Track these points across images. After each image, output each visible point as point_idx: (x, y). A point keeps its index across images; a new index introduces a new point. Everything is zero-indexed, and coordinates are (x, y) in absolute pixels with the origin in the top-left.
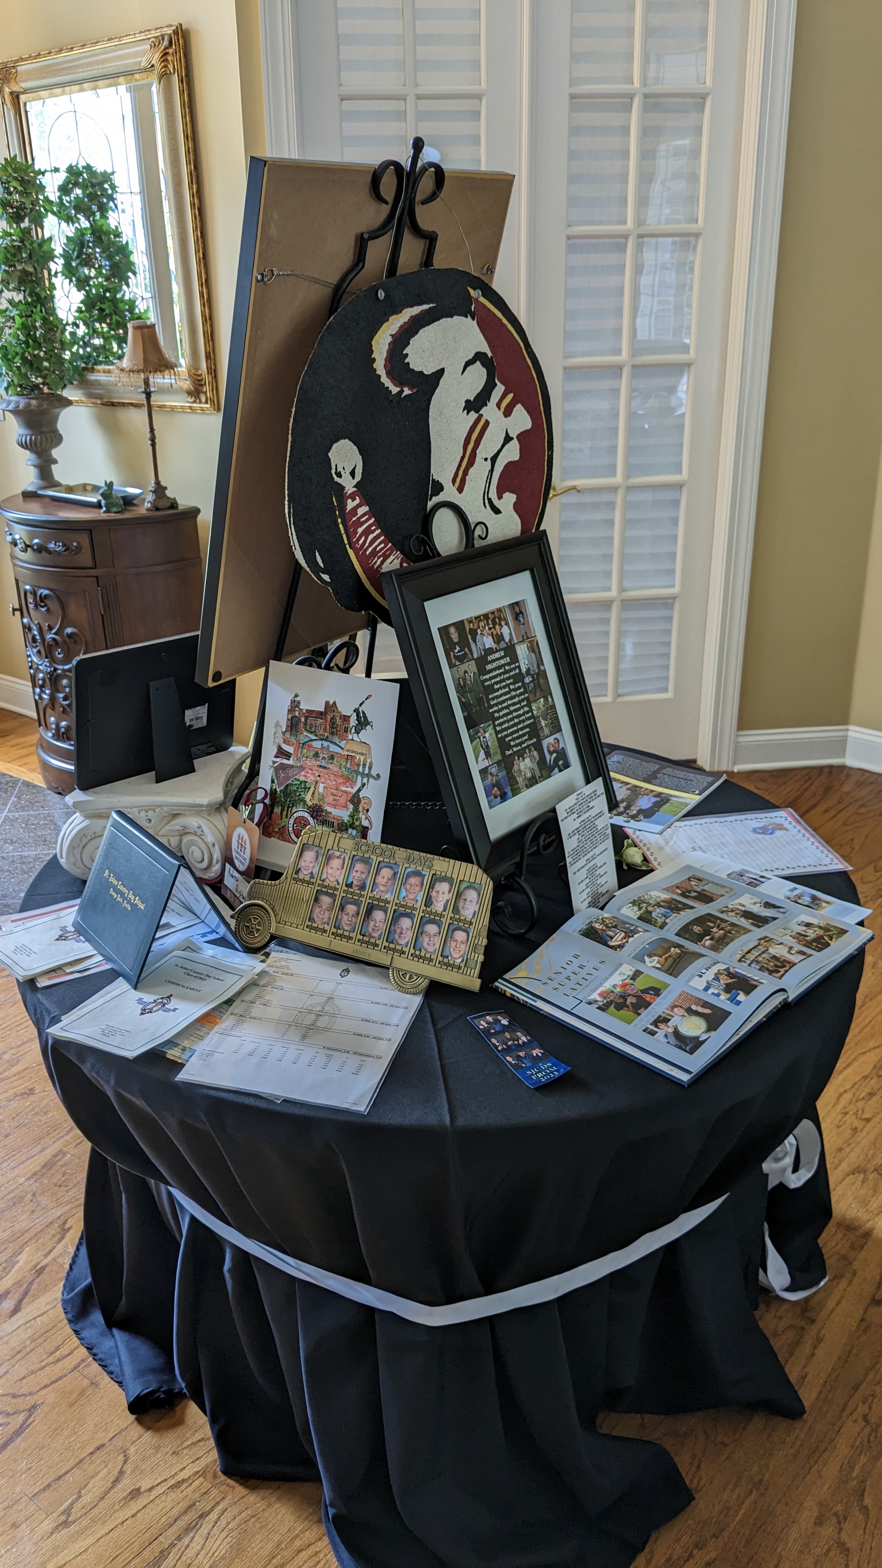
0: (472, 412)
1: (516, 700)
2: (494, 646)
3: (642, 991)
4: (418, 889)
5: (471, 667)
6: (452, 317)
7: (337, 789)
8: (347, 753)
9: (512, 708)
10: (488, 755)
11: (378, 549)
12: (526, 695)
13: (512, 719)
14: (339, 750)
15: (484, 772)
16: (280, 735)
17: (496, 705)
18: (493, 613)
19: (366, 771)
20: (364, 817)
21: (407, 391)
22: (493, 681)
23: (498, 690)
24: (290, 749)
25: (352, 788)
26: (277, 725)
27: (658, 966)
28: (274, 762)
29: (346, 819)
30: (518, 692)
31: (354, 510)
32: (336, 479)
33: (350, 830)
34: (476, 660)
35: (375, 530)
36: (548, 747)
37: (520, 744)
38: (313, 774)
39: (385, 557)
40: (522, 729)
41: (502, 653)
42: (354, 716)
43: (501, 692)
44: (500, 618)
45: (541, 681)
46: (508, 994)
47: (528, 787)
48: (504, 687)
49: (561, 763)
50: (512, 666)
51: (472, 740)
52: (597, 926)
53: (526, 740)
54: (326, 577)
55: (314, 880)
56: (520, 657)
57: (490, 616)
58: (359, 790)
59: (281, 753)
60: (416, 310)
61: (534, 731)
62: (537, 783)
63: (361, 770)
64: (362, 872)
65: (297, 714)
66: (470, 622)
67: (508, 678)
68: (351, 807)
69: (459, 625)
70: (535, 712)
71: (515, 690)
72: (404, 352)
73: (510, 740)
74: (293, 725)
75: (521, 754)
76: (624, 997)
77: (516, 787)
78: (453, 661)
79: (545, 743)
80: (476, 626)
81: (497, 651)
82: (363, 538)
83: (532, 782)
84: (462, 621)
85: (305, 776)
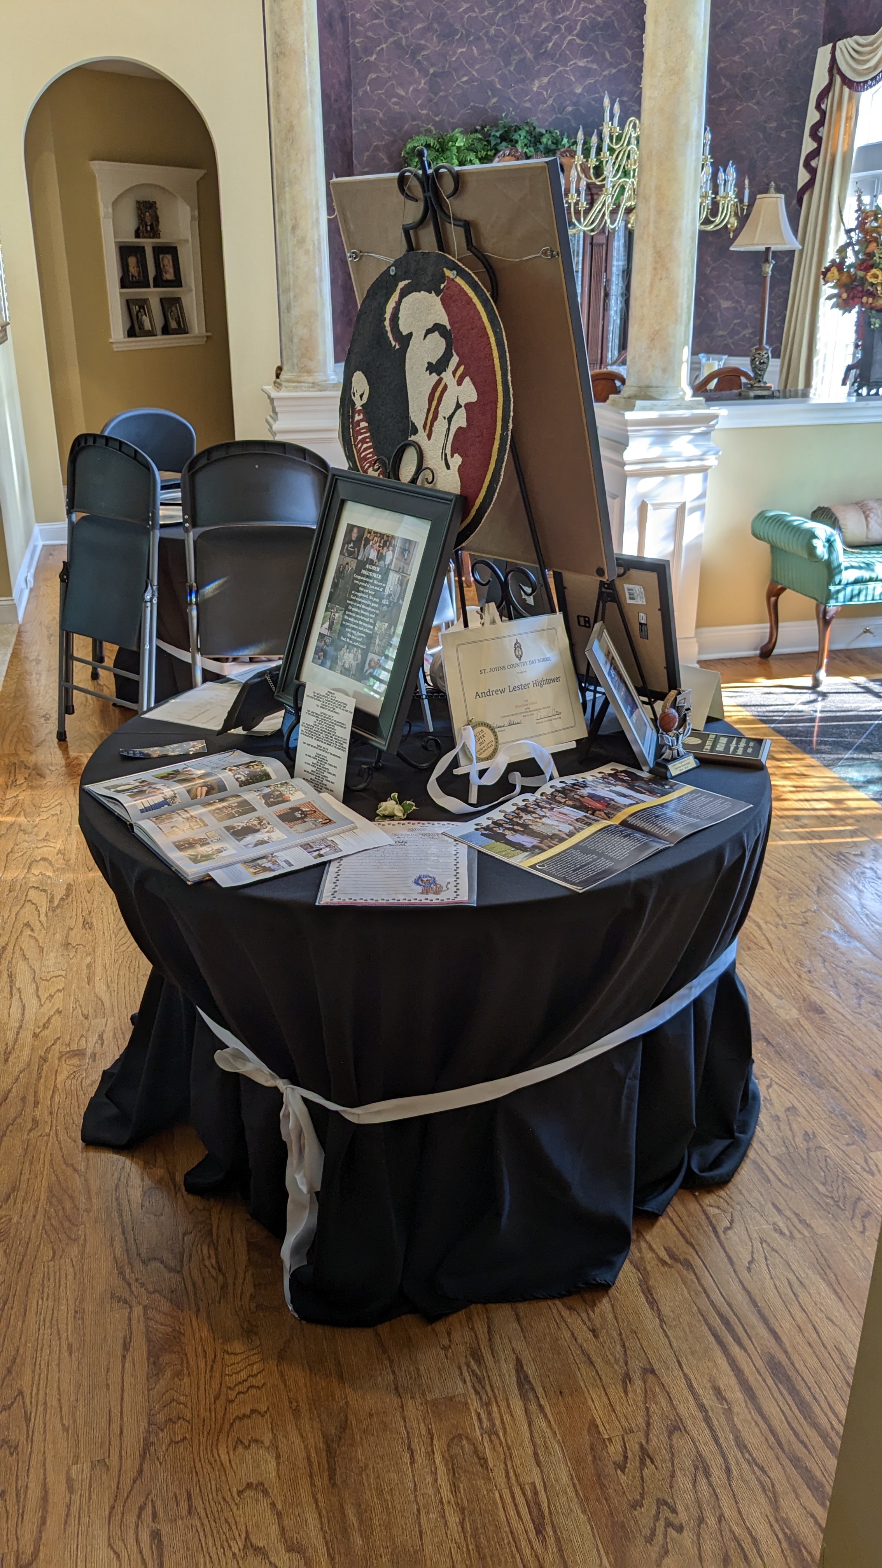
0: (434, 374)
1: (369, 609)
2: (375, 560)
6: (420, 291)
9: (362, 612)
10: (330, 628)
11: (368, 456)
12: (377, 612)
15: (322, 636)
17: (354, 601)
18: (388, 536)
21: (399, 346)
22: (361, 583)
23: (361, 592)
31: (359, 422)
32: (353, 397)
34: (357, 560)
35: (368, 442)
37: (354, 641)
39: (371, 464)
40: (360, 631)
41: (378, 570)
43: (362, 595)
44: (390, 543)
45: (394, 611)
48: (366, 594)
53: (358, 642)
57: (385, 537)
60: (403, 284)
62: (349, 676)
66: (369, 532)
67: (372, 590)
69: (361, 530)
72: (399, 316)
73: (349, 632)
75: (350, 648)
77: (335, 665)
78: (345, 551)
79: (370, 656)
80: (371, 538)
81: (375, 565)
82: (360, 445)
84: (365, 529)
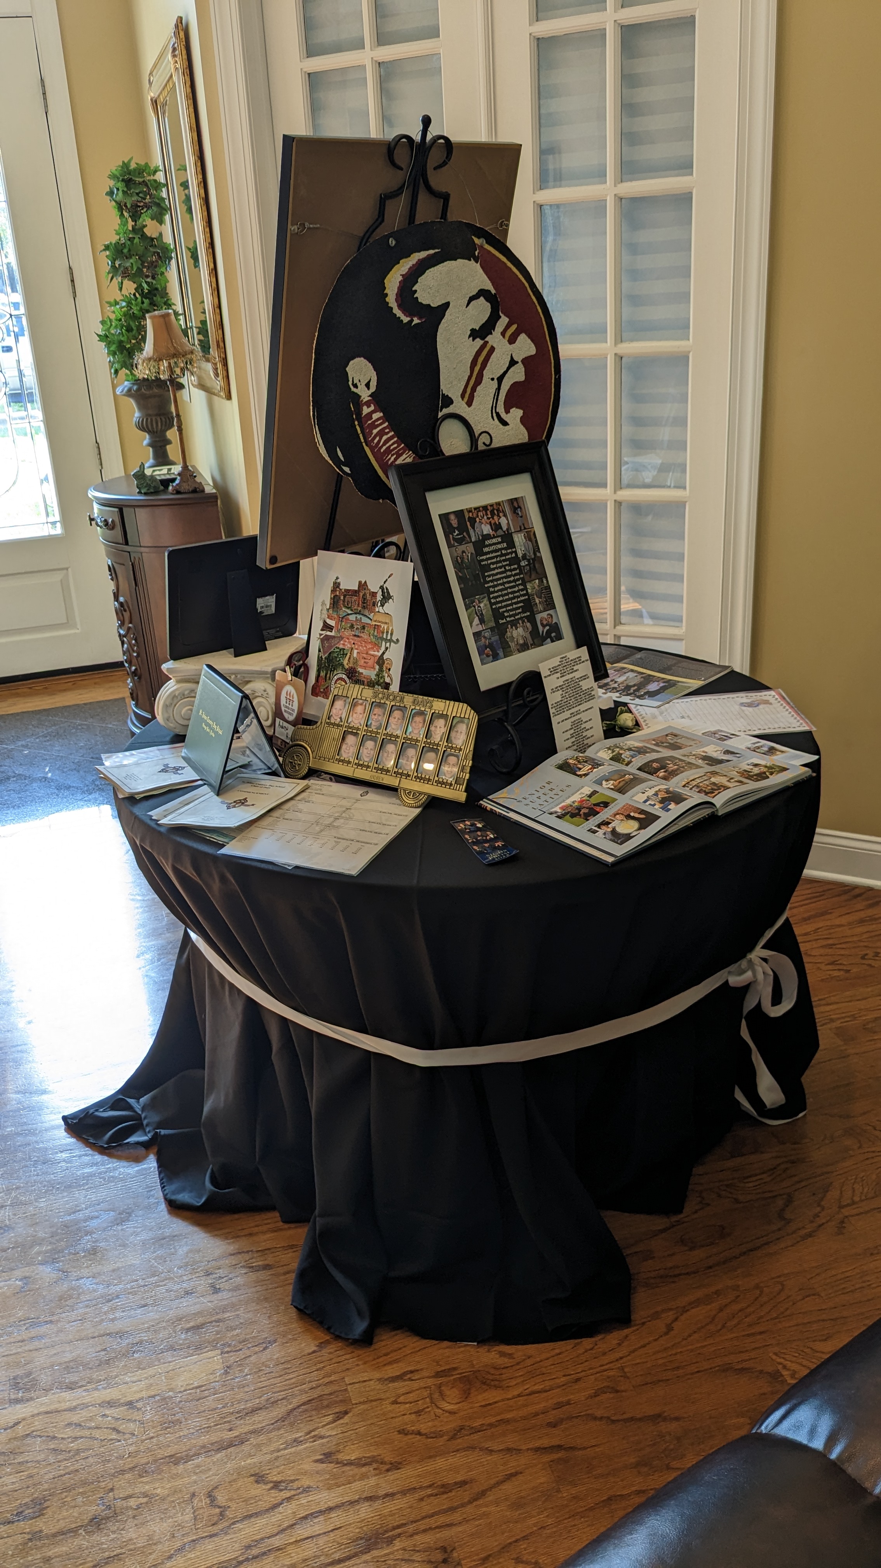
0: (478, 339)
1: (512, 579)
2: (492, 533)
3: (595, 805)
4: (421, 725)
5: (469, 549)
6: (456, 260)
7: (367, 653)
8: (374, 623)
9: (507, 585)
10: (482, 621)
11: (392, 448)
12: (522, 576)
13: (507, 594)
14: (369, 621)
15: (477, 635)
16: (325, 612)
17: (492, 581)
18: (492, 505)
19: (389, 638)
20: (386, 675)
21: (416, 321)
22: (489, 562)
23: (494, 569)
24: (332, 623)
25: (378, 652)
26: (323, 604)
27: (612, 787)
28: (321, 635)
29: (373, 677)
30: (513, 573)
31: (370, 415)
32: (353, 389)
33: (376, 686)
34: (473, 543)
35: (388, 433)
36: (541, 621)
37: (514, 615)
38: (349, 642)
39: (399, 455)
40: (516, 603)
41: (500, 540)
42: (380, 593)
43: (496, 571)
44: (498, 510)
45: (537, 566)
46: (488, 809)
47: (520, 652)
48: (500, 567)
49: (553, 635)
50: (508, 551)
51: (467, 607)
52: (571, 761)
53: (520, 613)
54: (347, 469)
55: (342, 724)
56: (517, 544)
57: (489, 508)
58: (384, 653)
59: (326, 627)
60: (423, 254)
61: (528, 605)
62: (528, 649)
63: (385, 637)
64: (379, 715)
65: (338, 593)
66: (469, 511)
67: (504, 561)
68: (377, 667)
69: (459, 514)
70: (529, 591)
71: (511, 570)
72: (414, 289)
73: (504, 612)
74: (335, 603)
75: (514, 624)
76: (579, 809)
77: (508, 650)
78: (452, 542)
79: (538, 617)
80: (475, 515)
81: (494, 537)
82: (378, 439)
83: (524, 647)
84: (462, 510)
85: (344, 644)
